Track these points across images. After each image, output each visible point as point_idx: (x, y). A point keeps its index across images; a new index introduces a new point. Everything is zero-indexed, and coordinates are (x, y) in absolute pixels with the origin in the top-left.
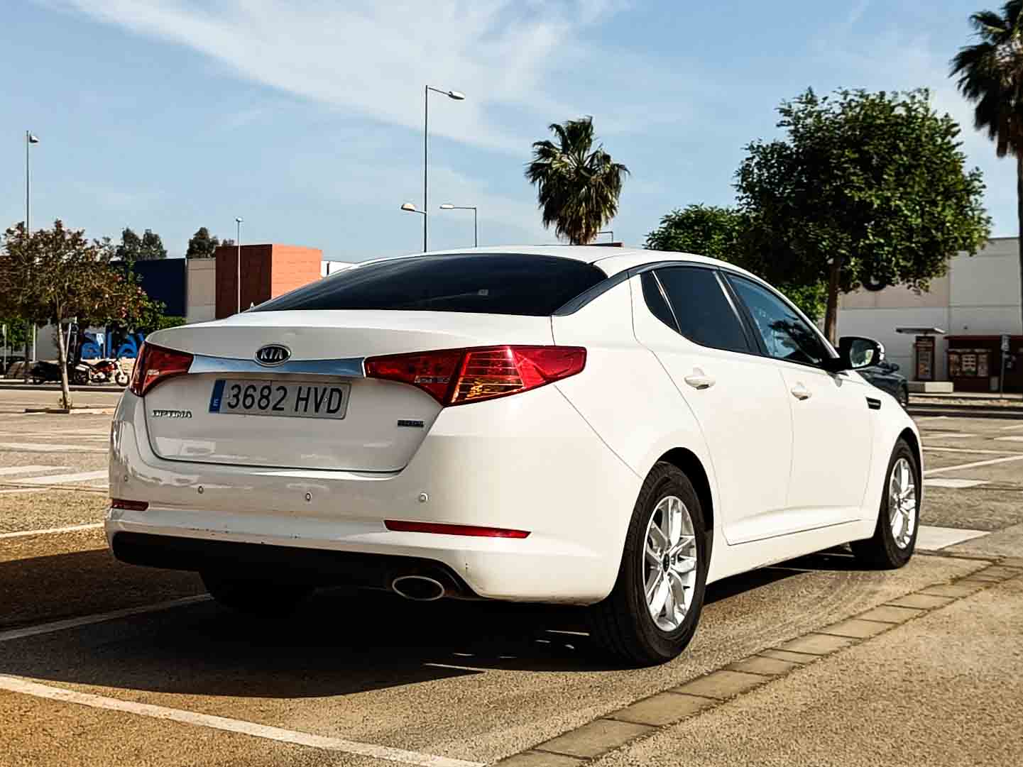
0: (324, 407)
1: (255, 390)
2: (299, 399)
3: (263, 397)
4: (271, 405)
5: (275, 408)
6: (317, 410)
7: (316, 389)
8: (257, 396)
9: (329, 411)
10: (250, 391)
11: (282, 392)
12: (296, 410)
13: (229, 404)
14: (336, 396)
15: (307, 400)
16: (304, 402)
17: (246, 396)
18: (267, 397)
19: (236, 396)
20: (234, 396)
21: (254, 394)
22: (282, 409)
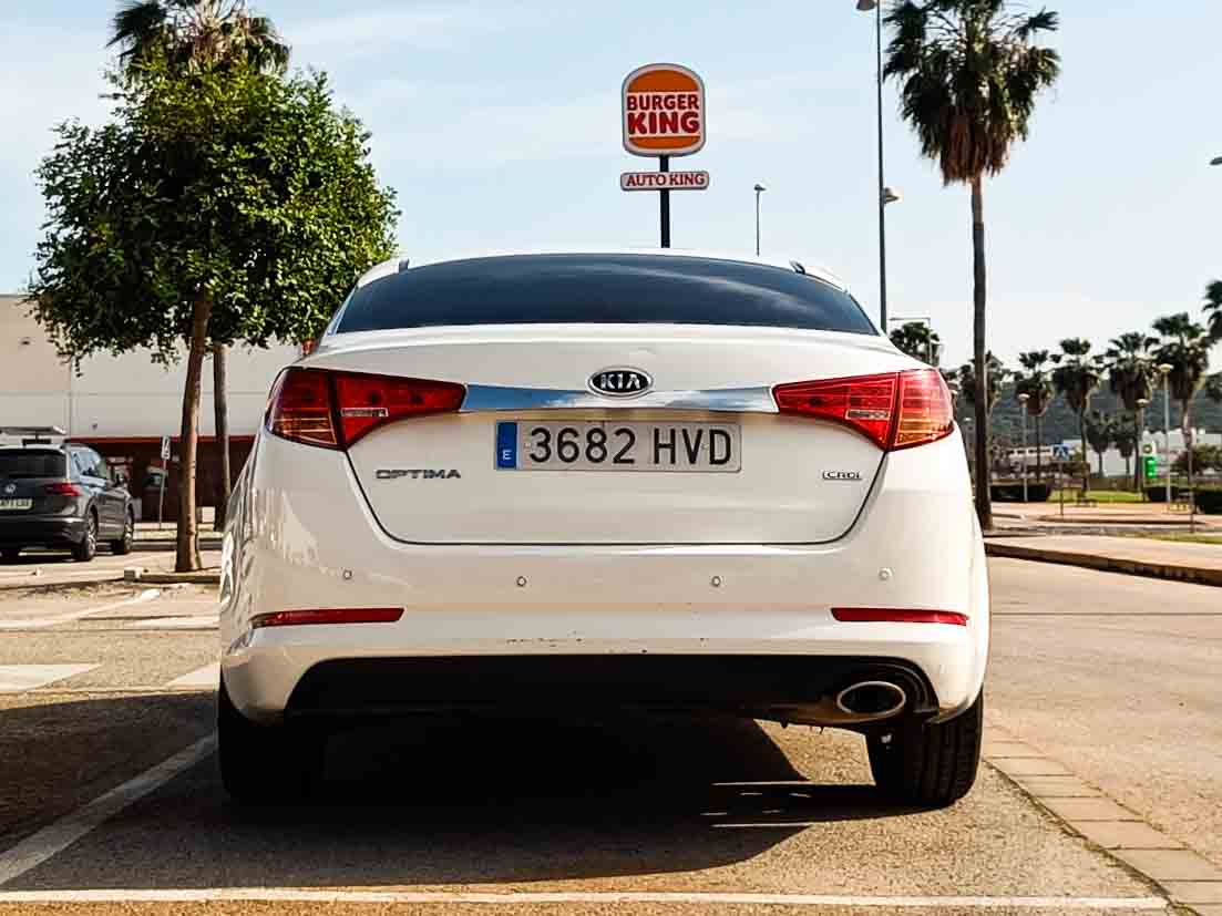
0: (704, 454)
1: (576, 435)
2: (658, 446)
3: (592, 445)
4: (611, 456)
5: (617, 460)
6: (693, 460)
7: (685, 431)
8: (583, 445)
9: (713, 461)
10: (567, 437)
11: (625, 439)
12: (657, 461)
13: (533, 456)
14: (720, 441)
15: (672, 446)
16: (669, 451)
17: (561, 445)
18: (600, 445)
19: (544, 444)
20: (539, 444)
21: (575, 440)
22: (631, 461)
